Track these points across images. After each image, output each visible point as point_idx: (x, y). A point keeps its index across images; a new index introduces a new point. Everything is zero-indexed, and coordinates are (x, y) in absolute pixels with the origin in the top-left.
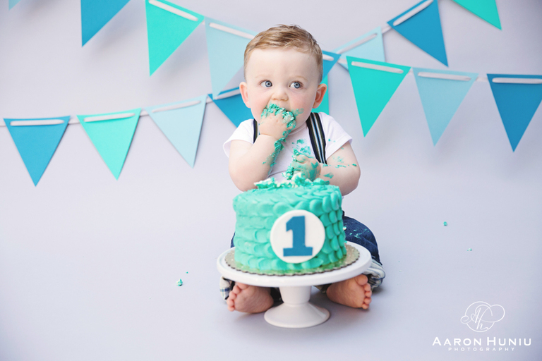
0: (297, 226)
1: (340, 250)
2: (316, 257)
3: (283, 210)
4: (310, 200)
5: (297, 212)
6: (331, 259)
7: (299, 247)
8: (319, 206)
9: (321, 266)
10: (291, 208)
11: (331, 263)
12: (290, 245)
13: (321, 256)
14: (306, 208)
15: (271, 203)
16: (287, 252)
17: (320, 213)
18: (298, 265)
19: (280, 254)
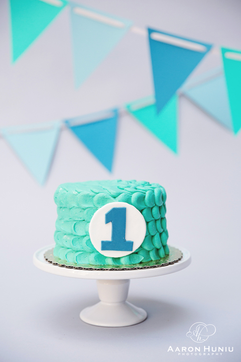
0: (117, 218)
1: (162, 248)
2: (136, 253)
3: (103, 201)
4: (133, 193)
5: (118, 204)
6: (152, 256)
7: (118, 241)
8: (141, 199)
9: (141, 263)
10: (112, 199)
11: (152, 261)
12: (108, 237)
13: (141, 253)
14: (128, 201)
15: (92, 194)
16: (106, 246)
17: (143, 207)
18: (116, 260)
19: (98, 247)
